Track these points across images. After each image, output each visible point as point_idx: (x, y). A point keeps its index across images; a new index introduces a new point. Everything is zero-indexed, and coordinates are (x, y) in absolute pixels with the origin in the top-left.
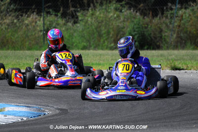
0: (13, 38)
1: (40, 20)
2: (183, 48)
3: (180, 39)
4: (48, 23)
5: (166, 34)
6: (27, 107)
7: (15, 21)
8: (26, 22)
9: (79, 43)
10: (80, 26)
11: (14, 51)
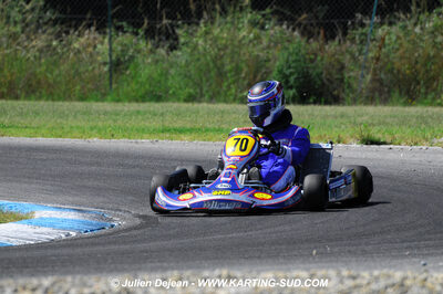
0: (49, 75)
1: (102, 43)
2: (385, 102)
3: (378, 85)
4: (119, 48)
5: (352, 74)
6: (79, 210)
7: (54, 43)
8: (76, 45)
10: (181, 56)
11: (50, 103)
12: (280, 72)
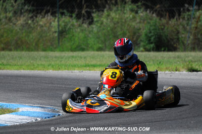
1: (54, 21)
2: (200, 50)
3: (197, 41)
4: (63, 24)
5: (183, 36)
6: (42, 107)
7: (30, 22)
8: (41, 23)
9: (95, 44)
10: (95, 27)
11: (28, 52)
12: (146, 35)
